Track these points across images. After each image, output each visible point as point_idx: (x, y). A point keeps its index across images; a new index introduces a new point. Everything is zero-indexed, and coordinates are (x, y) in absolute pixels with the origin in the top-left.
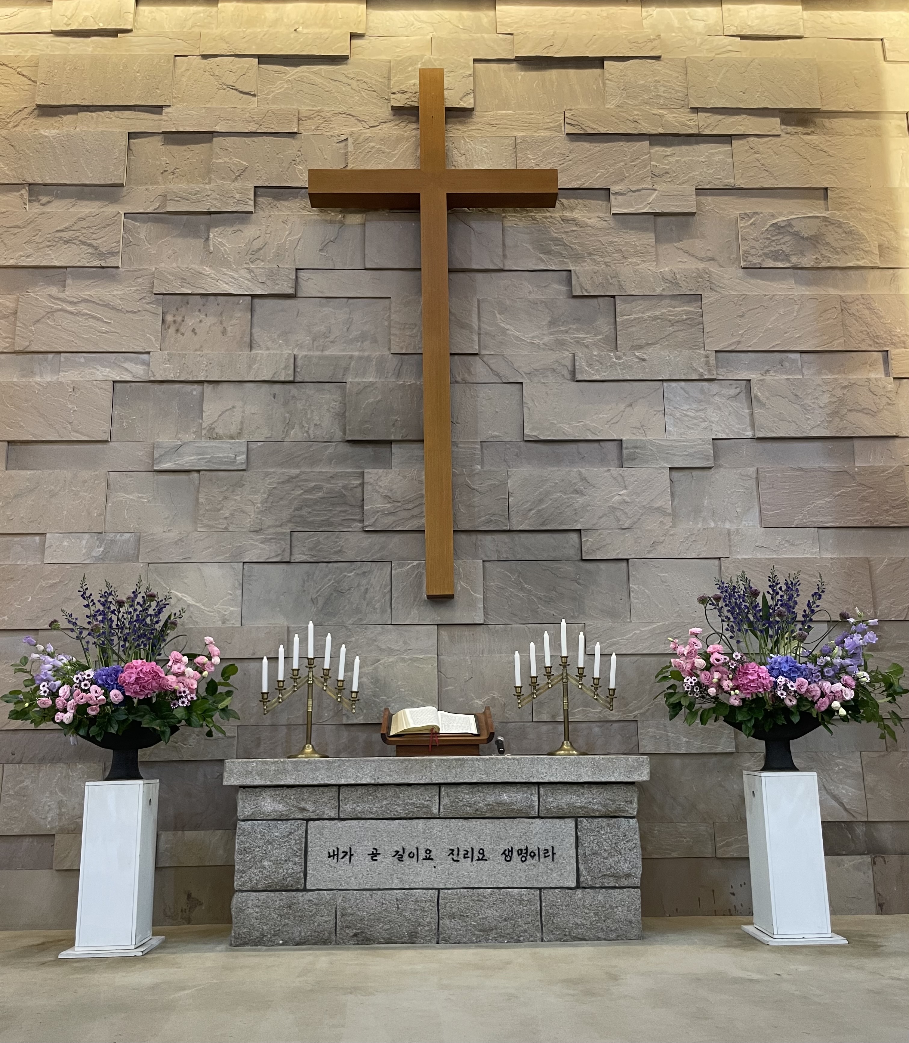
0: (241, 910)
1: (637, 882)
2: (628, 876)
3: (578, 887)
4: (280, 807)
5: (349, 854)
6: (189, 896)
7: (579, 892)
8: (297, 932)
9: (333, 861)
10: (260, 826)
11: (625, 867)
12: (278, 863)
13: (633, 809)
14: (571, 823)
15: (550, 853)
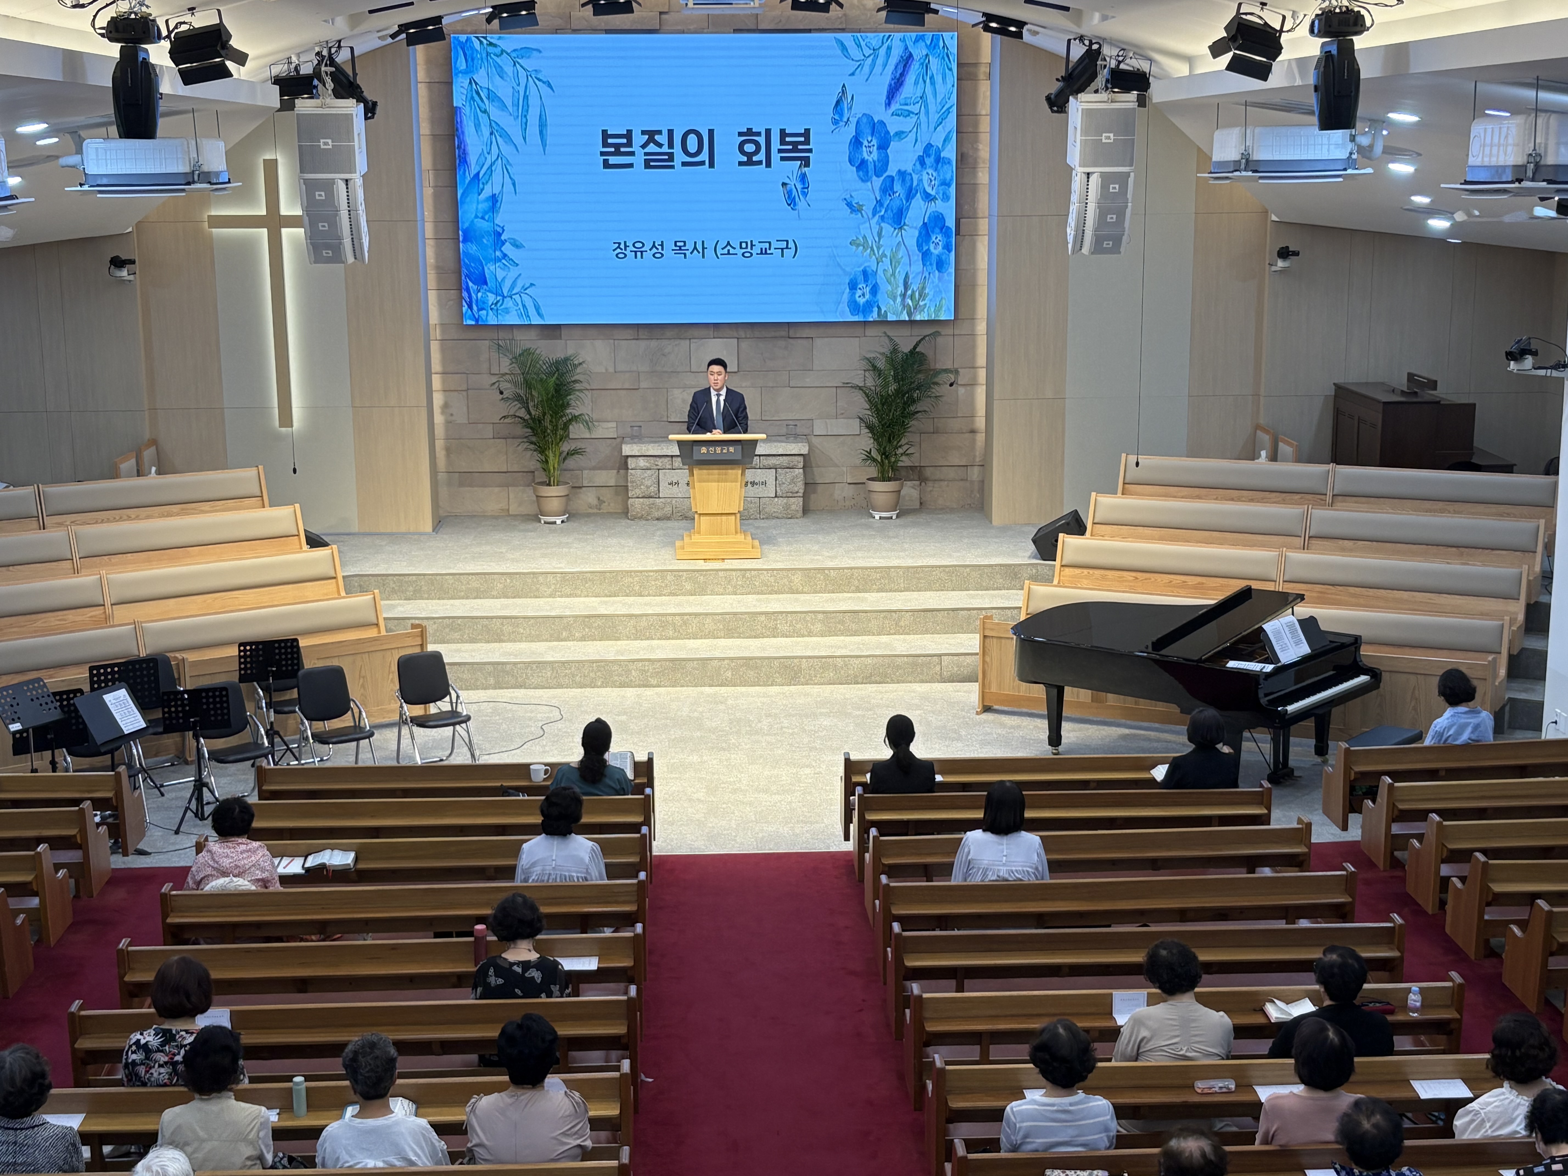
0: (632, 505)
1: (801, 495)
2: (797, 492)
3: (776, 497)
4: (647, 464)
5: (677, 483)
6: (599, 499)
7: (776, 499)
8: (657, 514)
9: (671, 486)
10: (639, 472)
11: (796, 489)
12: (648, 487)
13: (801, 465)
14: (774, 471)
15: (764, 483)
